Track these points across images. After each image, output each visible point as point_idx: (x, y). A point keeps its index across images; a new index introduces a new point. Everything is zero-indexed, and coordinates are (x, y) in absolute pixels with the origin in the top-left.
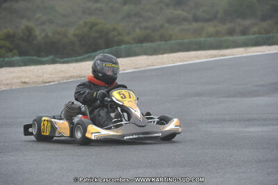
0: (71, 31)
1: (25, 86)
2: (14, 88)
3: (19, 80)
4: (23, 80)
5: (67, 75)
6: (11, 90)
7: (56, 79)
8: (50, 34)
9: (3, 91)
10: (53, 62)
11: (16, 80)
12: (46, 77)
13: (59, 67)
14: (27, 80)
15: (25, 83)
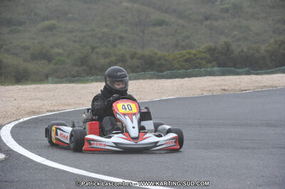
0: (263, 48)
1: (225, 93)
2: (215, 94)
3: (220, 88)
4: (223, 88)
5: (261, 85)
6: (213, 96)
7: (251, 88)
8: (245, 50)
9: (206, 96)
10: (248, 73)
11: (216, 88)
12: (243, 86)
13: (254, 77)
14: (226, 88)
15: (224, 90)
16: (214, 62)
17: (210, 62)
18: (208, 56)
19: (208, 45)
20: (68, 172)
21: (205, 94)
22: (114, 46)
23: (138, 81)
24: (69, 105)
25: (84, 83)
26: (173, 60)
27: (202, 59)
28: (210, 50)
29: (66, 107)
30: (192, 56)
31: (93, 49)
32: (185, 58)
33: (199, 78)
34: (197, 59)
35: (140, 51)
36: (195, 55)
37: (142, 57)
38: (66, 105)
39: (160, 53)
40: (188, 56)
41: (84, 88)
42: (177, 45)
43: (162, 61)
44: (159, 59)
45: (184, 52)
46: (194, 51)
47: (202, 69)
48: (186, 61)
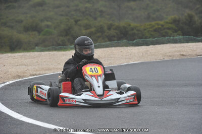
16: (180, 32)
17: (176, 31)
18: (173, 26)
19: (173, 17)
20: (40, 127)
21: (166, 59)
22: (95, 19)
23: (110, 48)
24: (49, 69)
25: (64, 51)
26: (145, 30)
27: (169, 29)
28: (175, 21)
29: (47, 72)
30: (160, 26)
31: (76, 21)
32: (154, 28)
33: (162, 45)
34: (164, 29)
35: (116, 23)
36: (162, 26)
37: (118, 28)
38: (46, 70)
39: (133, 24)
40: (156, 26)
41: (64, 55)
42: (148, 18)
43: (135, 31)
44: (133, 29)
45: (153, 23)
46: (162, 23)
47: (166, 38)
48: (155, 30)
